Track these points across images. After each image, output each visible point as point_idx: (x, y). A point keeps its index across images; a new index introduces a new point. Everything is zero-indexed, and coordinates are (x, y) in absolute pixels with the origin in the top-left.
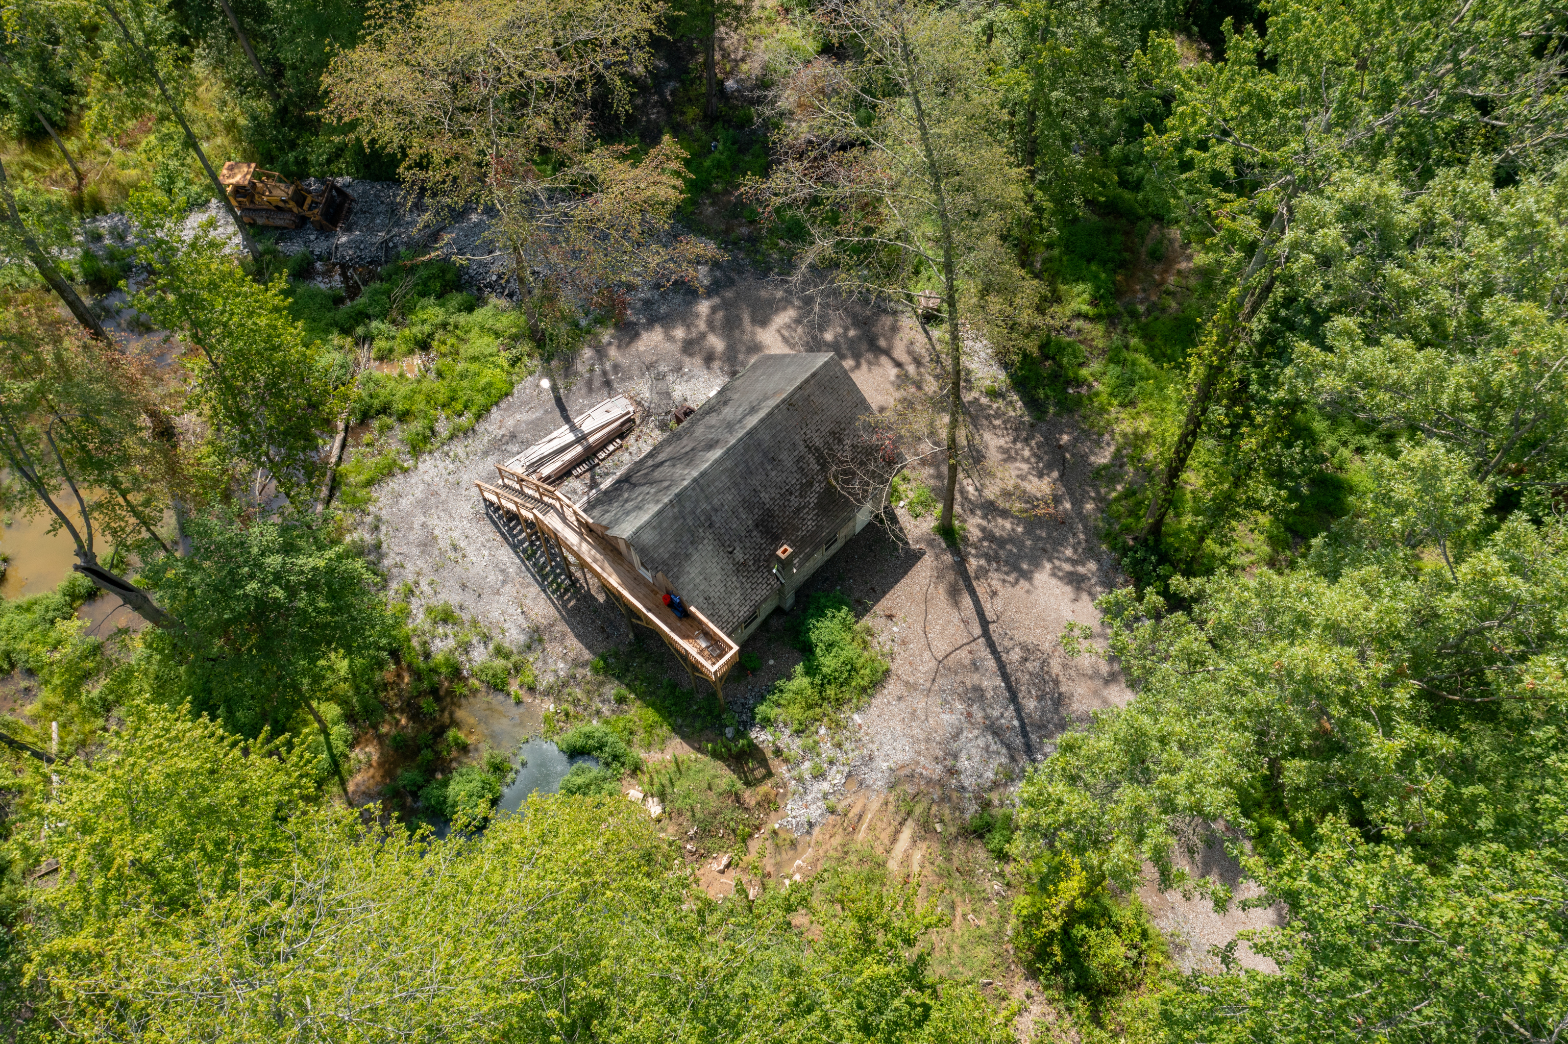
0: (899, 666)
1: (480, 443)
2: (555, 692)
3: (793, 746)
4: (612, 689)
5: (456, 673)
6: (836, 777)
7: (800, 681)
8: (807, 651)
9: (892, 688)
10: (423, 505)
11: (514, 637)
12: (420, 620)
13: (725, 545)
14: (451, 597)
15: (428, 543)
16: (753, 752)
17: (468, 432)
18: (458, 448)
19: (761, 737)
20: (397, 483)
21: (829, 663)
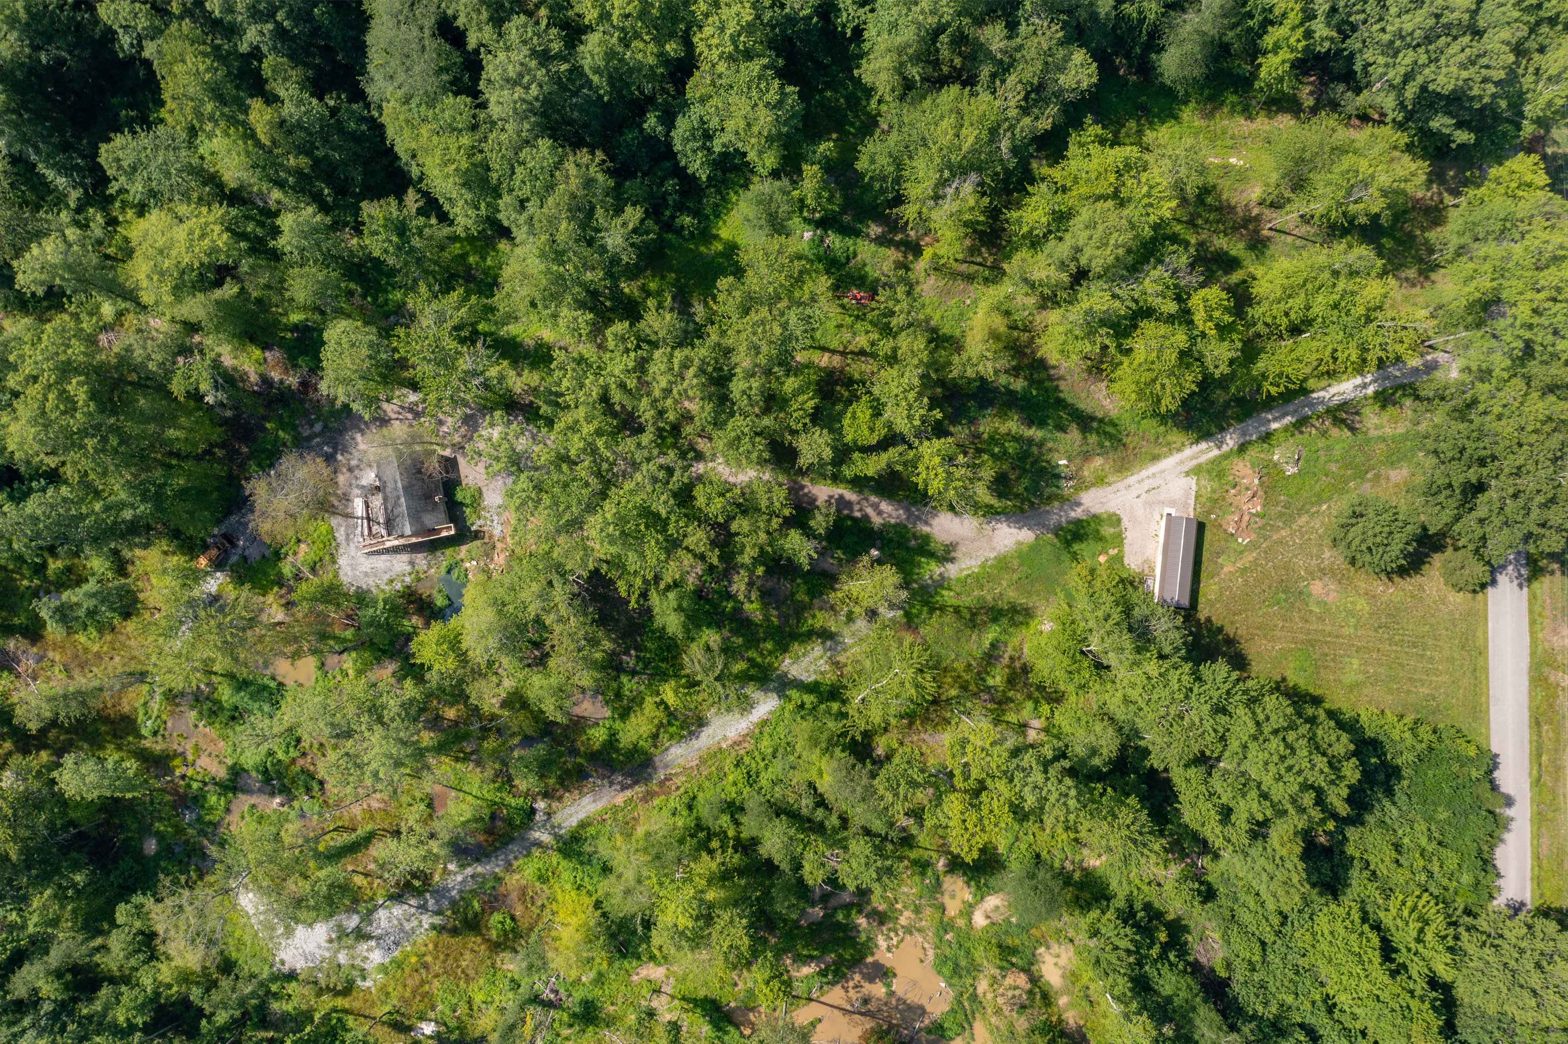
0: (480, 484)
1: (344, 543)
2: (430, 567)
3: (481, 522)
4: (439, 554)
5: (409, 587)
6: (495, 518)
7: (468, 511)
8: (462, 504)
9: (484, 490)
10: (353, 569)
11: (408, 568)
12: (387, 588)
13: (425, 511)
14: (386, 577)
15: (366, 574)
16: (477, 532)
17: (338, 545)
18: (341, 551)
19: (474, 528)
20: (341, 573)
21: (468, 501)
